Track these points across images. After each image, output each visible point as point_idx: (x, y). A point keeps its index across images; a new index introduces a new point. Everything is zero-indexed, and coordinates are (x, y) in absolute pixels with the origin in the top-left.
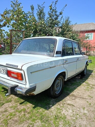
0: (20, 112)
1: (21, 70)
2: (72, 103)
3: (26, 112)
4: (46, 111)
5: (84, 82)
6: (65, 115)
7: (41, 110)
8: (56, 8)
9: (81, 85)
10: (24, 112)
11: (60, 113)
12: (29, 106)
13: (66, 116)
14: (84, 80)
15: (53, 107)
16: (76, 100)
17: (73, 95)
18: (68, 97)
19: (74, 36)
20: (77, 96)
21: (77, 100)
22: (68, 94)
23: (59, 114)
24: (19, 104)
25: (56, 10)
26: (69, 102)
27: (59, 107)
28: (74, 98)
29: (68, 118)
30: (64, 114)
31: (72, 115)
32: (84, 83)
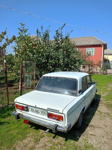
0: (57, 145)
1: (62, 113)
2: (93, 133)
3: (62, 145)
4: (76, 142)
5: (96, 110)
6: (92, 144)
7: (72, 142)
8: (62, 32)
9: (95, 114)
10: (60, 145)
11: (87, 142)
12: (61, 139)
13: (92, 145)
14: (96, 108)
15: (80, 138)
16: (95, 130)
17: (92, 126)
18: (88, 128)
20: (95, 126)
21: (96, 130)
22: (87, 125)
23: (87, 144)
24: (52, 139)
25: (61, 34)
26: (90, 132)
27: (85, 138)
28: (93, 128)
29: (95, 146)
30: (91, 143)
31: (96, 143)
32: (97, 112)
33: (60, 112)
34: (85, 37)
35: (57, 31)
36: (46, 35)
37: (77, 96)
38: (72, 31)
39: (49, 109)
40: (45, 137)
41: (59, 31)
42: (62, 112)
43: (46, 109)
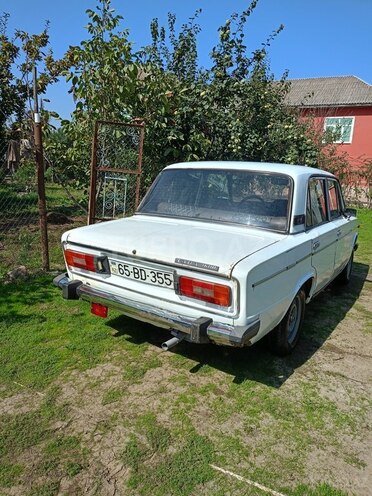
0: (203, 392)
1: (230, 278)
2: (337, 370)
3: (222, 393)
4: (274, 391)
5: (350, 306)
6: (331, 399)
7: (260, 387)
8: (242, 36)
9: (346, 317)
10: (216, 394)
11: (314, 394)
12: (219, 377)
13: (333, 403)
14: (349, 301)
15: (288, 381)
16: (346, 360)
17: (333, 348)
18: (319, 355)
19: (303, 139)
20: (345, 350)
21: (348, 361)
22: (318, 346)
23: (312, 398)
24: (188, 373)
25: (240, 41)
26: (327, 367)
27: (306, 381)
28: (337, 356)
29: (342, 407)
30: (327, 399)
31: (348, 400)
32: (352, 310)
33: (220, 272)
34: (322, 79)
35: (225, 29)
36: (186, 47)
37: (288, 233)
38: (282, 28)
39: (182, 261)
40: (164, 366)
41: (233, 28)
42: (228, 274)
43: (173, 262)
